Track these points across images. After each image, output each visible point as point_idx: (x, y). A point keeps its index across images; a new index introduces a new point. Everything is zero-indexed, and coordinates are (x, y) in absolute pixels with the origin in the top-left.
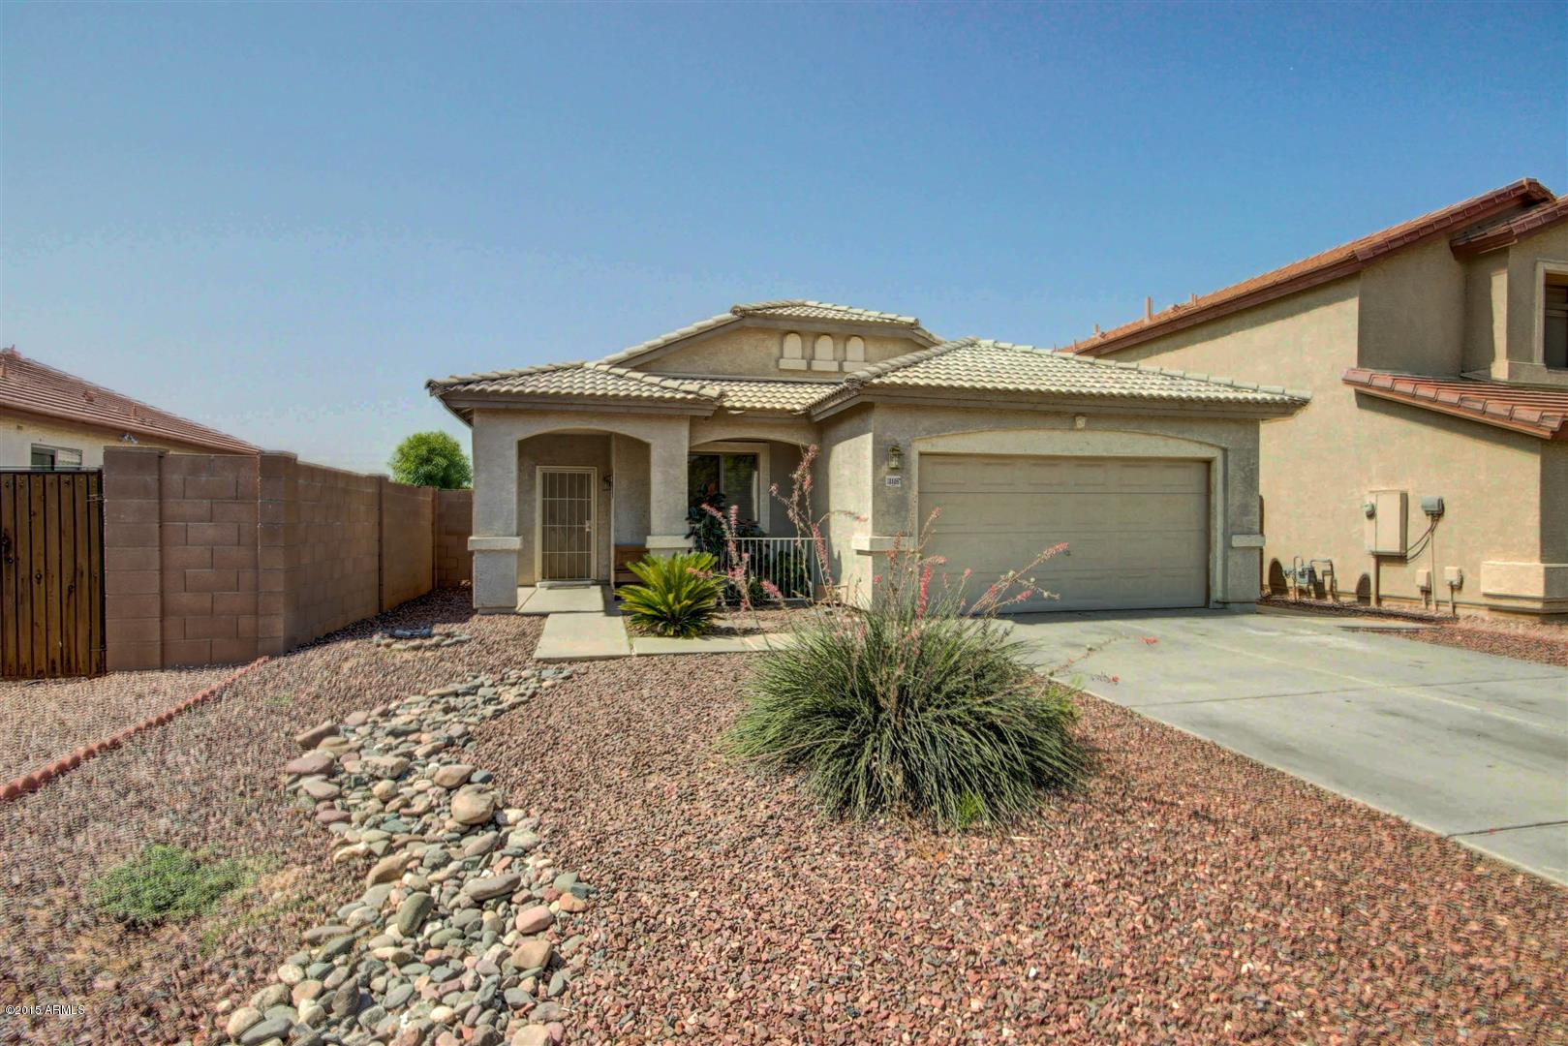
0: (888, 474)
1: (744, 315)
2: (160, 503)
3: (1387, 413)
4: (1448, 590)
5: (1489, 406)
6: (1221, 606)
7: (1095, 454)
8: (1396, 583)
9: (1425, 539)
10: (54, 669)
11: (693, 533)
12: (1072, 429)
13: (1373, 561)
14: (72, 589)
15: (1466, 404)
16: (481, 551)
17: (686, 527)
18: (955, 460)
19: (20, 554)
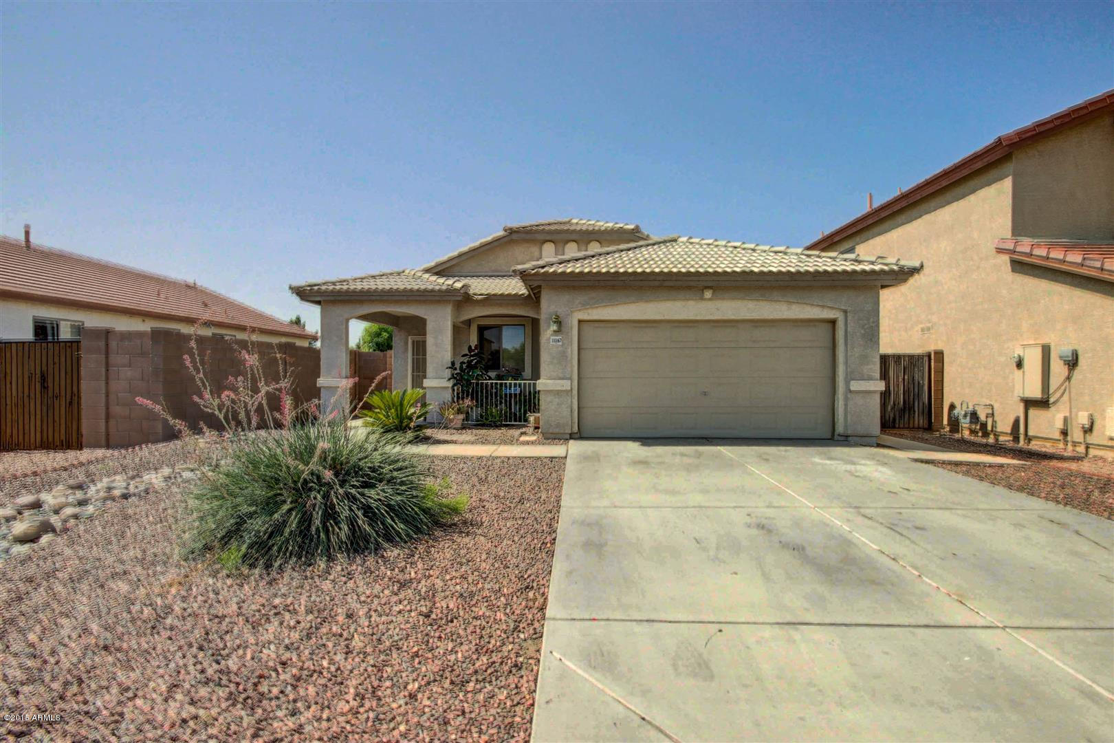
0: (552, 335)
1: (511, 232)
2: (107, 358)
3: (1035, 276)
4: (1081, 434)
5: (1106, 264)
6: (842, 438)
7: (725, 318)
8: (1044, 425)
9: (1063, 388)
10: (63, 445)
11: (453, 377)
12: (702, 299)
13: (1021, 406)
14: (71, 403)
15: (1088, 263)
16: (324, 387)
17: (448, 373)
18: (610, 325)
19: (49, 385)
